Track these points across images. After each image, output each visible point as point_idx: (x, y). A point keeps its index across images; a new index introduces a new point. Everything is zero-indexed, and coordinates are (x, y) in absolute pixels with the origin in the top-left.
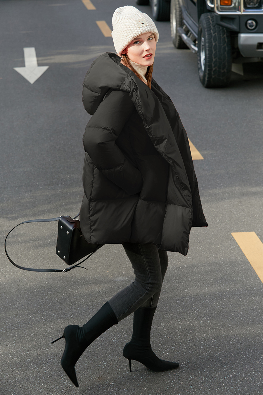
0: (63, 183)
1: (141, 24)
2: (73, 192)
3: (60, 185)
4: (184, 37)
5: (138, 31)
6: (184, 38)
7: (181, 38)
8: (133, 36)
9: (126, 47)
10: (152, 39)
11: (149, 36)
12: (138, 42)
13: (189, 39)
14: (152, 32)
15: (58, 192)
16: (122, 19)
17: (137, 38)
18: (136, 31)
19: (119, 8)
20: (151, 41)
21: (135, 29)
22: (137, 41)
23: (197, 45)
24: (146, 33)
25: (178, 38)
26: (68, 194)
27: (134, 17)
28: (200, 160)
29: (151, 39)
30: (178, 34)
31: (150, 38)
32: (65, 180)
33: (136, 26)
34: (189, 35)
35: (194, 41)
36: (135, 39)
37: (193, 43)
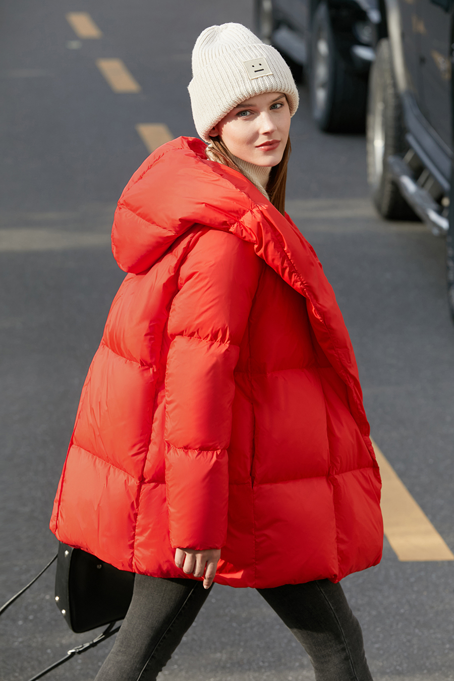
0: (31, 617)
1: (256, 71)
2: (62, 645)
3: (20, 623)
4: (409, 185)
5: (248, 87)
6: (406, 189)
7: (397, 190)
8: (234, 98)
9: (219, 122)
10: (281, 107)
11: (274, 101)
12: (248, 113)
13: (424, 193)
14: (281, 91)
15: (16, 644)
16: (214, 55)
17: (244, 104)
18: (242, 88)
19: (209, 28)
20: (277, 112)
21: (240, 83)
22: (246, 111)
23: (446, 213)
24: (266, 93)
25: (388, 188)
26: (49, 651)
27: (242, 53)
28: (443, 562)
29: (278, 106)
30: (390, 176)
31: (276, 104)
32: (35, 607)
33: (245, 75)
34: (423, 178)
35: (438, 200)
36: (239, 106)
37: (435, 206)
